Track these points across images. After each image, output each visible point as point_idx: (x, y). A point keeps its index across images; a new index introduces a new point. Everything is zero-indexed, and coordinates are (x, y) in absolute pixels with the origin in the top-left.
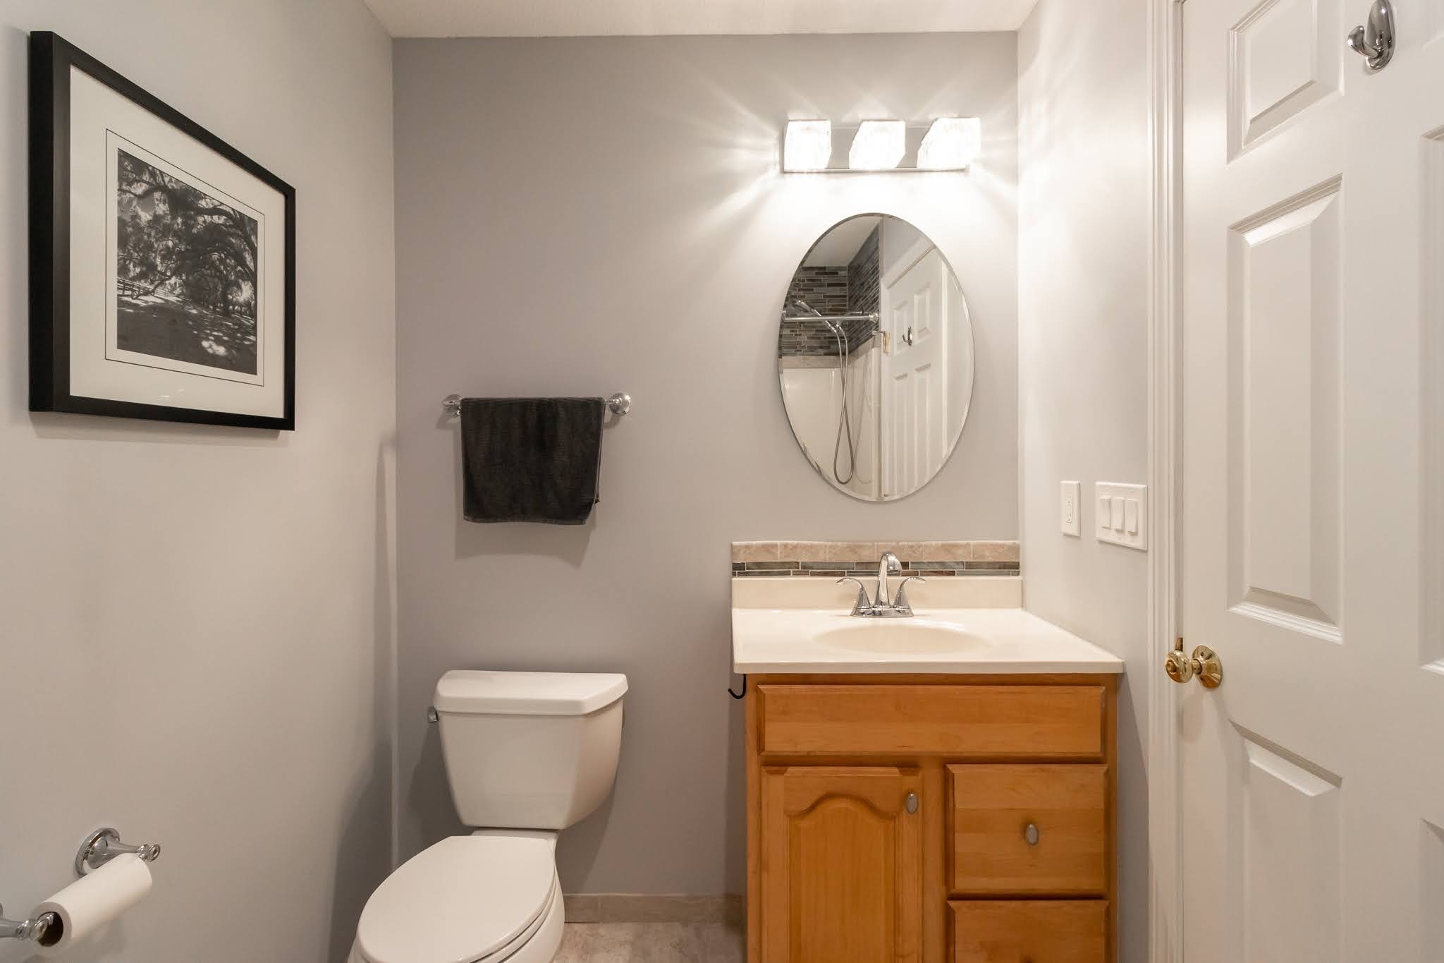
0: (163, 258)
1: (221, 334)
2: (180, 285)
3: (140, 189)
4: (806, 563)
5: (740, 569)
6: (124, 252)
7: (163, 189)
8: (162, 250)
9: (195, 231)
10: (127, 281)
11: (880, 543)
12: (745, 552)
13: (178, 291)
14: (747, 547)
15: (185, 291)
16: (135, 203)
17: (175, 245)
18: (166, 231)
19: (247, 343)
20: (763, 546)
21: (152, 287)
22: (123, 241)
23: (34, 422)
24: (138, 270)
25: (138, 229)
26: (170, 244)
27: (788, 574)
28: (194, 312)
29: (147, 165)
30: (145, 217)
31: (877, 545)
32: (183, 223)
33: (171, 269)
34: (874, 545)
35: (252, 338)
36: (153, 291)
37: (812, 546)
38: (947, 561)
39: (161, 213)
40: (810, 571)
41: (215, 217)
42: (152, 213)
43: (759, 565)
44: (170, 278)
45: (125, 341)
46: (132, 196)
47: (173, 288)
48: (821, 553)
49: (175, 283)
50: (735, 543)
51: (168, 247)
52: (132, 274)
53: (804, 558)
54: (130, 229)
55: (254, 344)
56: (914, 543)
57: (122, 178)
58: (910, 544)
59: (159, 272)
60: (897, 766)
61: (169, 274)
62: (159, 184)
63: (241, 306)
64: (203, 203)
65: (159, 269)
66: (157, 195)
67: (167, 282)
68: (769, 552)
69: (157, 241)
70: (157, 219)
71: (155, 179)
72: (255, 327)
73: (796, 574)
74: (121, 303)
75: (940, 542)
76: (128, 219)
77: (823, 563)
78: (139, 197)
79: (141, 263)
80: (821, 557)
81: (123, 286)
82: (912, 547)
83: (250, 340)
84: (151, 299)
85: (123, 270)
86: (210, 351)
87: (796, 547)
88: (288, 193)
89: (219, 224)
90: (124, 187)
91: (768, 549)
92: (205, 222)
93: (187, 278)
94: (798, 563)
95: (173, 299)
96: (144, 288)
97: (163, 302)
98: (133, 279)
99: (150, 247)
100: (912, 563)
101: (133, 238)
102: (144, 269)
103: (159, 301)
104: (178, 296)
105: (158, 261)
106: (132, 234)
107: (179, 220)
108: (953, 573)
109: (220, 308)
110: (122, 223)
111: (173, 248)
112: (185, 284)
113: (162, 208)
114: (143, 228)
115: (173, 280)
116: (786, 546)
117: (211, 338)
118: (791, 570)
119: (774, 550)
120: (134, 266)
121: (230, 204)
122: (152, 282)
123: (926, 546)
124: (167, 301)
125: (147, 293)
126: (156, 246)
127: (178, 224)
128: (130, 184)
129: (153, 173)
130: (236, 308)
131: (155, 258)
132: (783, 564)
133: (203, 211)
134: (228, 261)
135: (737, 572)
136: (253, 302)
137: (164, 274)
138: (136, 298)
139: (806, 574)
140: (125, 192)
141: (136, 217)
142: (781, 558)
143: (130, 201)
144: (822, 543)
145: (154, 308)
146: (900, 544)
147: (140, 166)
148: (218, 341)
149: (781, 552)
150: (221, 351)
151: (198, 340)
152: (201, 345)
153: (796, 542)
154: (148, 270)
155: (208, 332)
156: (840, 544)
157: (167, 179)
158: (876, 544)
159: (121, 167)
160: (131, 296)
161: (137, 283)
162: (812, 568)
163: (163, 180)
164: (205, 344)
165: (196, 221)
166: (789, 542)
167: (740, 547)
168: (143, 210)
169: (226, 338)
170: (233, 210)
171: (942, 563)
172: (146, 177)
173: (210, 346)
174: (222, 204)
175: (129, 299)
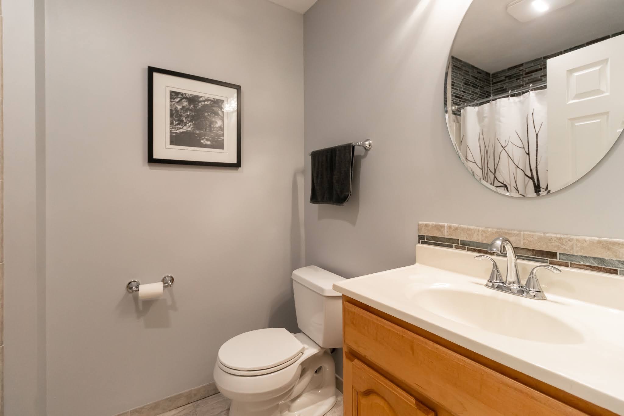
0: (186, 118)
1: (208, 138)
2: (192, 125)
3: (177, 100)
4: (463, 241)
5: (422, 239)
6: (172, 118)
7: (186, 98)
8: (185, 116)
9: (198, 108)
10: (173, 126)
11: (526, 233)
12: (425, 229)
13: (191, 127)
14: (426, 226)
15: (194, 126)
16: (176, 104)
17: (190, 114)
18: (187, 110)
19: (220, 140)
20: (436, 226)
21: (182, 127)
22: (171, 115)
23: (149, 166)
24: (177, 123)
25: (177, 111)
26: (188, 113)
27: (451, 247)
28: (198, 132)
29: (180, 93)
30: (179, 107)
31: (524, 234)
32: (193, 107)
33: (189, 121)
34: (520, 233)
35: (222, 138)
36: (182, 128)
37: (469, 229)
38: (606, 258)
39: (185, 105)
40: (467, 247)
41: (206, 103)
42: (182, 106)
43: (434, 238)
44: (188, 123)
45: (172, 143)
46: (175, 102)
47: (189, 126)
48: (475, 235)
49: (190, 125)
50: (420, 222)
51: (187, 115)
52: (175, 124)
53: (462, 237)
54: (174, 112)
55: (223, 140)
56: (562, 236)
57: (171, 98)
58: (559, 236)
59: (185, 122)
60: (417, 399)
61: (188, 122)
62: (183, 97)
63: (217, 128)
64: (201, 99)
65: (184, 121)
66: (183, 100)
67: (188, 125)
68: (439, 230)
69: (183, 113)
70: (183, 107)
71: (183, 96)
72: (223, 134)
73: (457, 247)
74: (171, 132)
75: (597, 239)
76: (173, 109)
77: (477, 242)
78: (177, 102)
79: (178, 120)
80: (474, 239)
81: (172, 128)
82: (560, 239)
83: (221, 139)
84: (181, 130)
85: (172, 123)
86: (204, 143)
87: (457, 229)
88: (238, 88)
89: (207, 104)
90: (172, 100)
91: (440, 228)
92: (202, 104)
93: (195, 122)
94: (459, 240)
95: (189, 129)
96: (179, 127)
97: (185, 130)
98: (175, 125)
99: (181, 116)
100: (560, 254)
101: (175, 114)
102: (179, 122)
103: (184, 130)
104: (191, 128)
105: (184, 119)
106: (175, 113)
107: (192, 106)
108: (615, 272)
109: (208, 130)
110: (171, 111)
111: (190, 115)
112: (194, 124)
113: (185, 104)
114: (179, 111)
115: (190, 124)
116: (450, 227)
117: (205, 139)
118: (454, 245)
119: (443, 230)
120: (176, 122)
121: (212, 97)
122: (182, 125)
123: (578, 240)
124: (187, 130)
125: (180, 129)
126: (183, 115)
127: (191, 107)
128: (174, 99)
129: (182, 94)
130: (215, 129)
131: (183, 118)
132: (449, 240)
133: (201, 102)
134: (211, 115)
135: (421, 240)
136: (223, 126)
137: (186, 122)
138: (177, 130)
139: (464, 249)
140: (172, 102)
141: (176, 108)
142: (447, 235)
143: (174, 104)
144: (475, 228)
145: (183, 133)
146: (547, 235)
147: (177, 94)
148: (207, 140)
149: (447, 232)
150: (209, 143)
151: (200, 140)
152: (200, 142)
153: (457, 225)
154: (181, 122)
155: (203, 137)
156: (490, 230)
157: (187, 95)
158: (522, 233)
159: (171, 95)
160: (175, 130)
161: (176, 126)
162: (469, 245)
163: (186, 95)
164: (202, 141)
165: (198, 105)
166: (453, 225)
167: (422, 225)
168: (178, 105)
169: (211, 139)
170: (214, 99)
171: (601, 260)
172: (180, 96)
173: (204, 142)
174: (209, 98)
175: (174, 131)
